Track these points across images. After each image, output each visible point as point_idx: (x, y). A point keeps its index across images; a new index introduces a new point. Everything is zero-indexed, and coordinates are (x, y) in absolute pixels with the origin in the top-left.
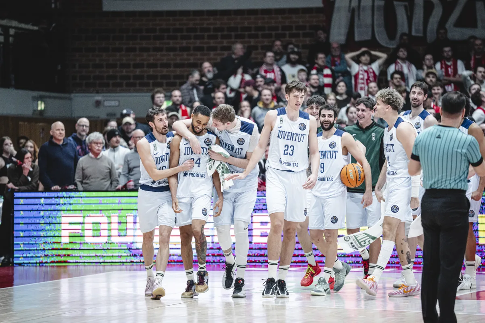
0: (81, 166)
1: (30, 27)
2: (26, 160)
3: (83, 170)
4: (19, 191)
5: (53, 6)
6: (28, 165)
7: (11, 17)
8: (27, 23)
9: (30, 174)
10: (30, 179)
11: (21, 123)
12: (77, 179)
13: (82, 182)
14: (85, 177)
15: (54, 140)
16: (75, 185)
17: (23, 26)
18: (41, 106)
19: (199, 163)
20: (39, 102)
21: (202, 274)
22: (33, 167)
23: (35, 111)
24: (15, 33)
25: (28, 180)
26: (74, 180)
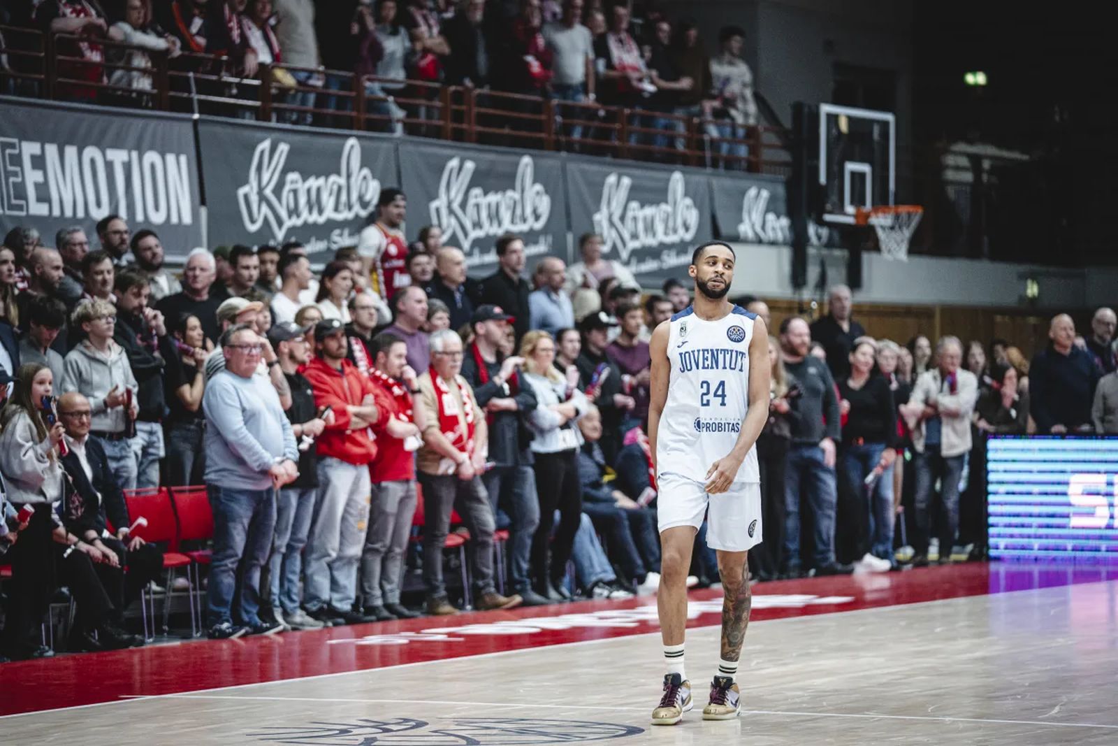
0: (1101, 392)
1: (1016, 155)
2: (1007, 382)
3: (1105, 398)
4: (996, 436)
5: (1057, 118)
6: (1010, 391)
7: (984, 140)
8: (1009, 148)
9: (1015, 405)
10: (1013, 413)
11: (999, 318)
12: (1096, 414)
13: (1103, 420)
14: (1107, 410)
15: (1057, 348)
16: (1092, 424)
17: (1006, 154)
18: (1032, 290)
19: (723, 396)
20: (1029, 282)
21: (722, 684)
22: (1020, 392)
23: (1023, 298)
24: (992, 166)
25: (1010, 416)
26: (1089, 414)
